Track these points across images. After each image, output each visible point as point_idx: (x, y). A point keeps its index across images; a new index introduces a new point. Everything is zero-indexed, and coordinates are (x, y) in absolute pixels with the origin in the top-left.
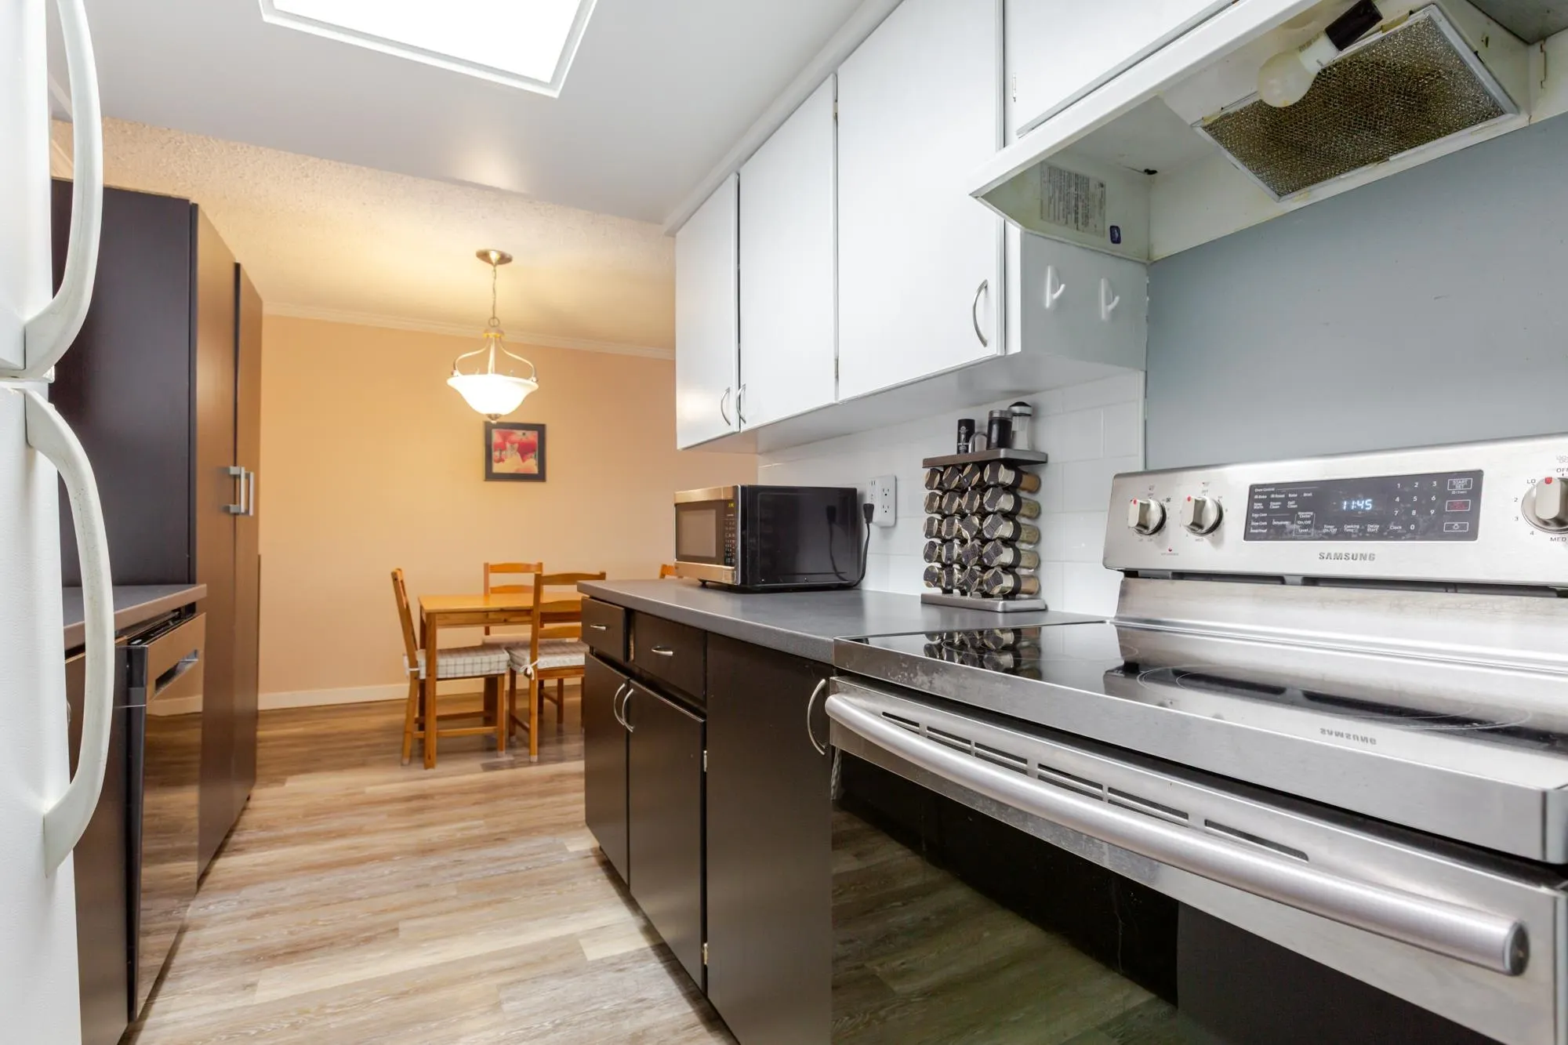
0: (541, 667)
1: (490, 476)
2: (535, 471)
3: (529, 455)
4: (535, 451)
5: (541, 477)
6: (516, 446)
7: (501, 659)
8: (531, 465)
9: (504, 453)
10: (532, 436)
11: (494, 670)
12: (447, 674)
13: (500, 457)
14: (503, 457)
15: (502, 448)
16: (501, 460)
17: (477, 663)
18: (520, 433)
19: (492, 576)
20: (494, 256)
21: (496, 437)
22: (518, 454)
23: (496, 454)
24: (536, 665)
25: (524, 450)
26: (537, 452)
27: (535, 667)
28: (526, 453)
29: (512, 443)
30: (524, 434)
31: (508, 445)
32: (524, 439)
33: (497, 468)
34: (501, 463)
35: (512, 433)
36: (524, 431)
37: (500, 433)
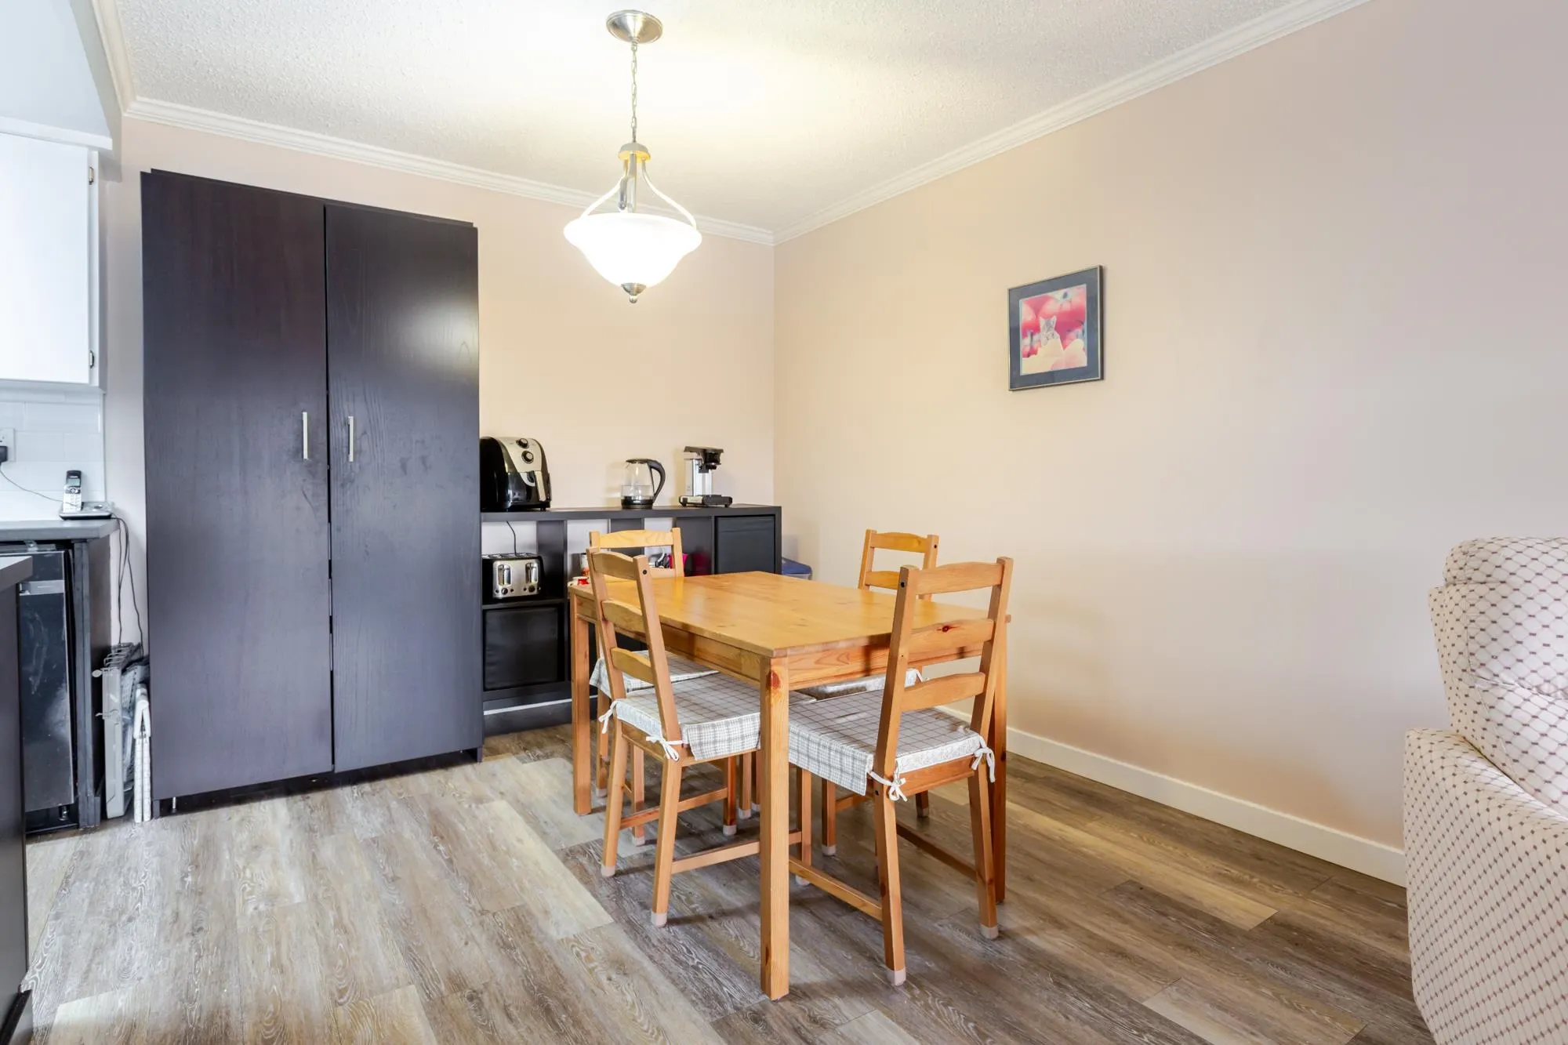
1: (1019, 382)
3: (1072, 334)
4: (1083, 323)
6: (1054, 321)
8: (1076, 352)
9: (1036, 337)
10: (1077, 296)
13: (1032, 347)
14: (1035, 345)
15: (1035, 329)
16: (1032, 352)
18: (1058, 295)
19: (879, 553)
20: (635, 26)
21: (1026, 314)
22: (1057, 335)
23: (1025, 343)
29: (1048, 317)
30: (1065, 296)
32: (1066, 307)
33: (1028, 367)
34: (1033, 357)
35: (1047, 299)
36: (1062, 291)
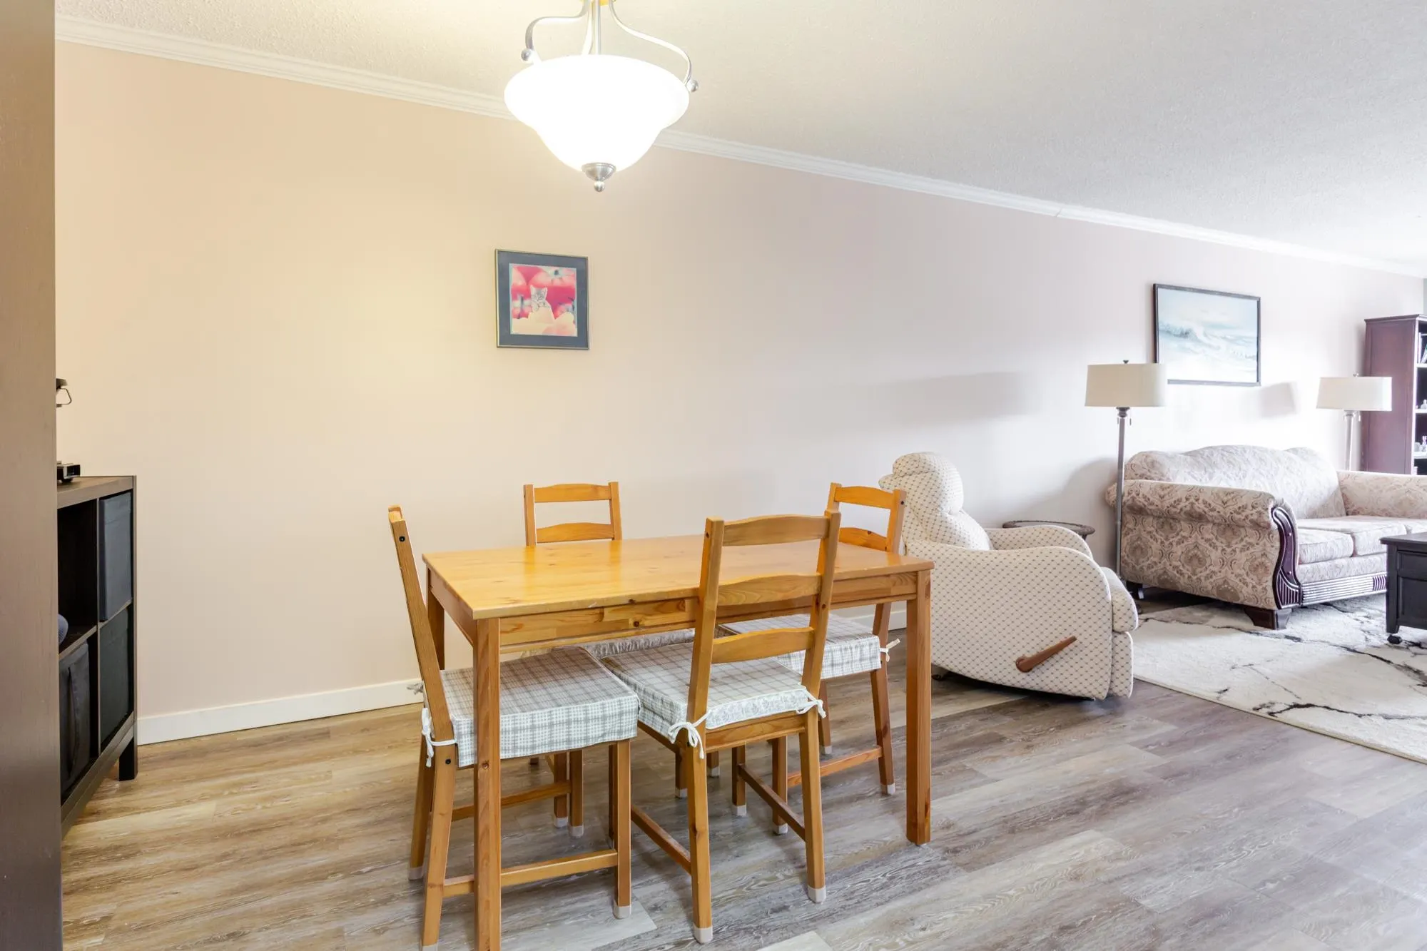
0: (712, 725)
1: (508, 339)
2: (573, 331)
3: (564, 306)
4: (573, 300)
5: (580, 341)
6: (545, 291)
7: (626, 708)
8: (567, 323)
9: (527, 302)
10: (567, 277)
11: (611, 733)
12: (515, 749)
13: (522, 310)
14: (526, 310)
15: (526, 295)
16: (522, 315)
17: (577, 721)
18: (550, 270)
21: (516, 278)
22: (548, 305)
23: (515, 305)
24: (704, 722)
25: (557, 298)
26: (576, 301)
27: (701, 728)
28: (560, 304)
29: (540, 287)
30: (556, 273)
31: (533, 290)
32: (557, 283)
33: (517, 327)
34: (523, 319)
35: (538, 271)
36: (556, 270)
37: (519, 269)
